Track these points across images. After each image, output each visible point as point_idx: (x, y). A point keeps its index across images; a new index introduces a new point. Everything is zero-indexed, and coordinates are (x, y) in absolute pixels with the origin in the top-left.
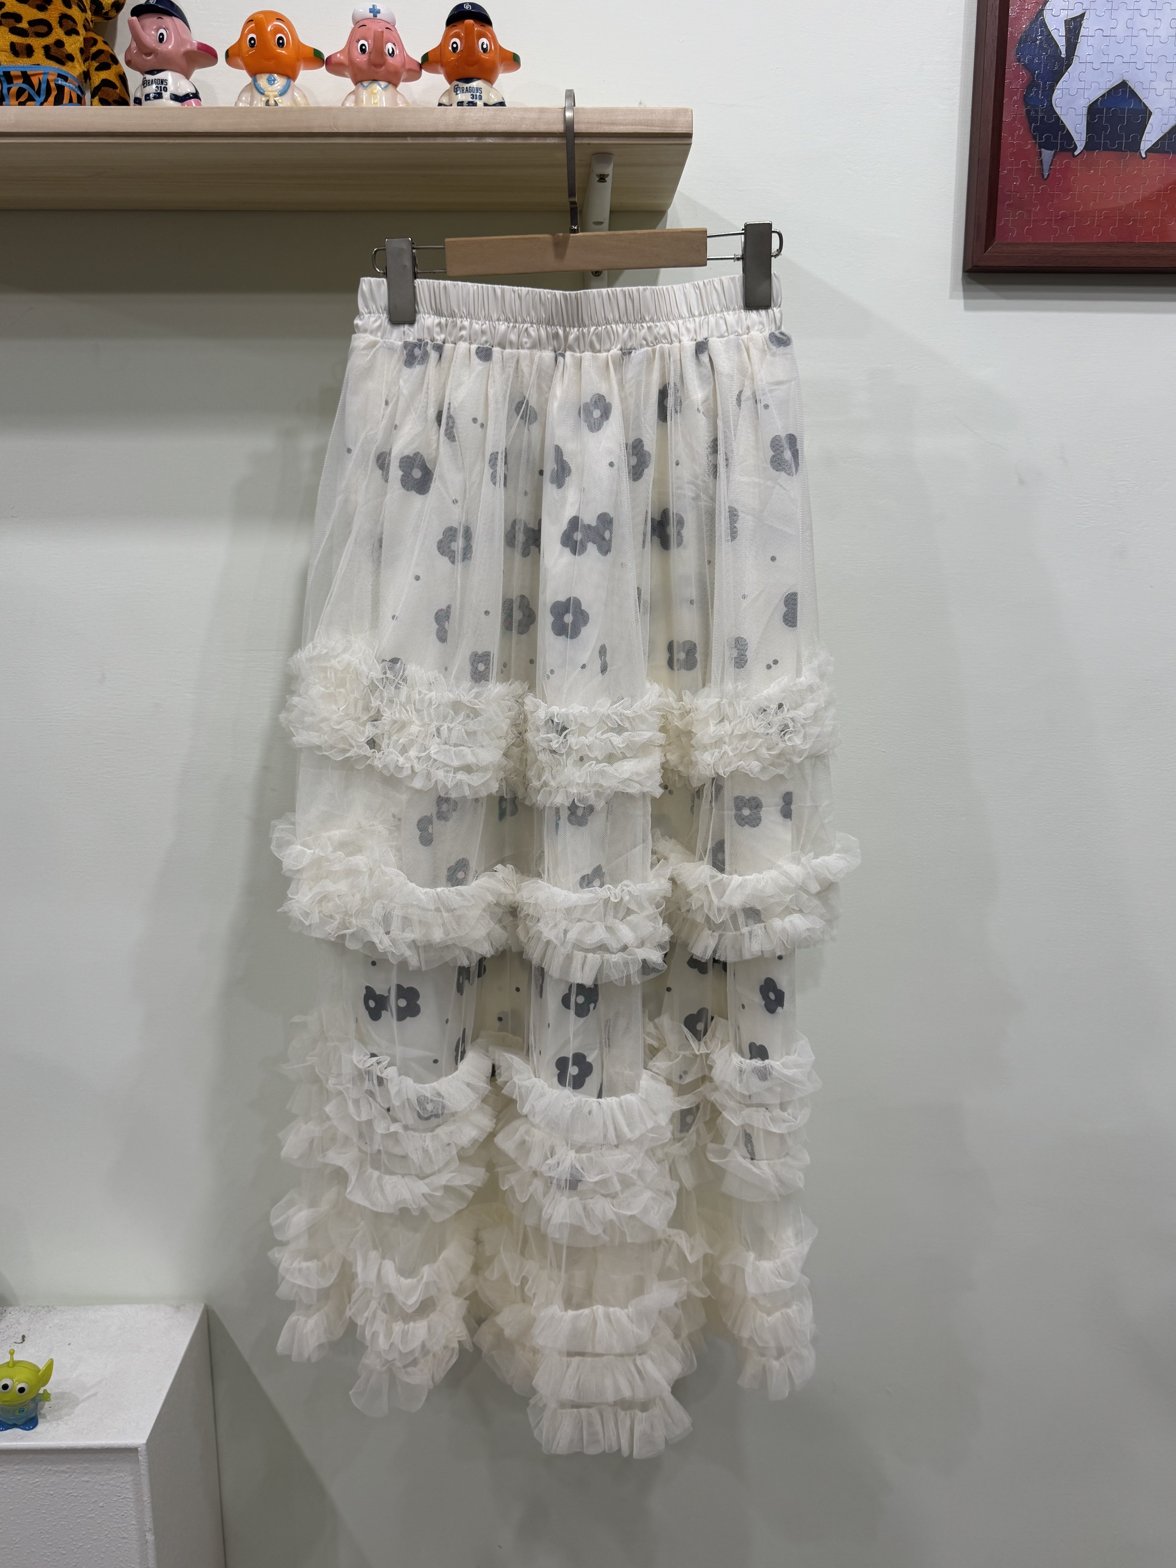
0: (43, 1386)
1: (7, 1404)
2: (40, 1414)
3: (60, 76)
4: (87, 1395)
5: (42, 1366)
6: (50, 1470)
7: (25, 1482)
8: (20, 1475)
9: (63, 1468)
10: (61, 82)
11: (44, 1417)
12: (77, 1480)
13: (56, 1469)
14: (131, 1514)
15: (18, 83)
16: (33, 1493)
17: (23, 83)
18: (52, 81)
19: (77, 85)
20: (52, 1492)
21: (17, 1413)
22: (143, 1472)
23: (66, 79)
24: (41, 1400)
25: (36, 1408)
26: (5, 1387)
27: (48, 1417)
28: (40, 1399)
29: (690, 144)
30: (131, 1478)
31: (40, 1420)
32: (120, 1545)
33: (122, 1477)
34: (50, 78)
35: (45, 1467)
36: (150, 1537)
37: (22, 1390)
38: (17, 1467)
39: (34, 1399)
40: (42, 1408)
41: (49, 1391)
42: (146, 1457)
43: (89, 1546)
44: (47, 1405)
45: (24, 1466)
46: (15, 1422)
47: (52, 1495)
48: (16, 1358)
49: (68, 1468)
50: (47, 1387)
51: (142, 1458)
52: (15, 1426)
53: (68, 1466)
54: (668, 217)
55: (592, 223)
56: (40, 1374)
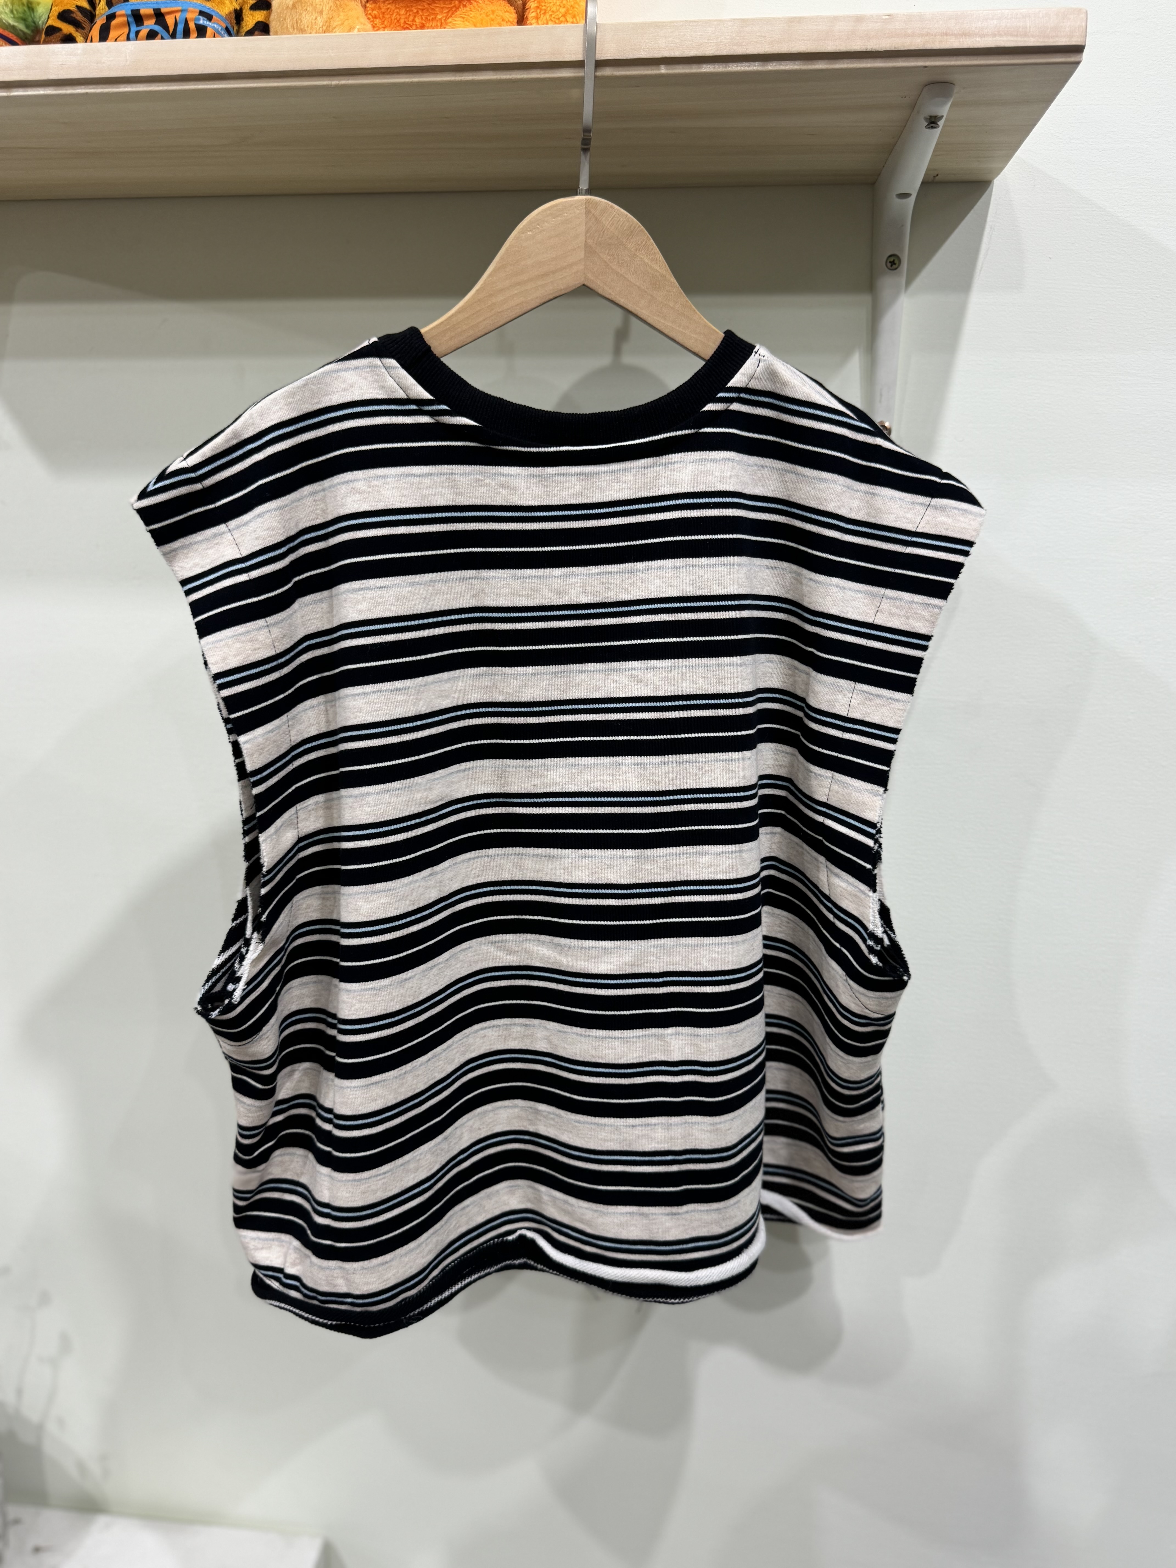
3: (201, 13)
10: (202, 21)
15: (150, 24)
17: (156, 23)
18: (192, 20)
19: (224, 26)
23: (209, 17)
29: (1078, 63)
34: (189, 16)
54: (994, 190)
55: (895, 196)
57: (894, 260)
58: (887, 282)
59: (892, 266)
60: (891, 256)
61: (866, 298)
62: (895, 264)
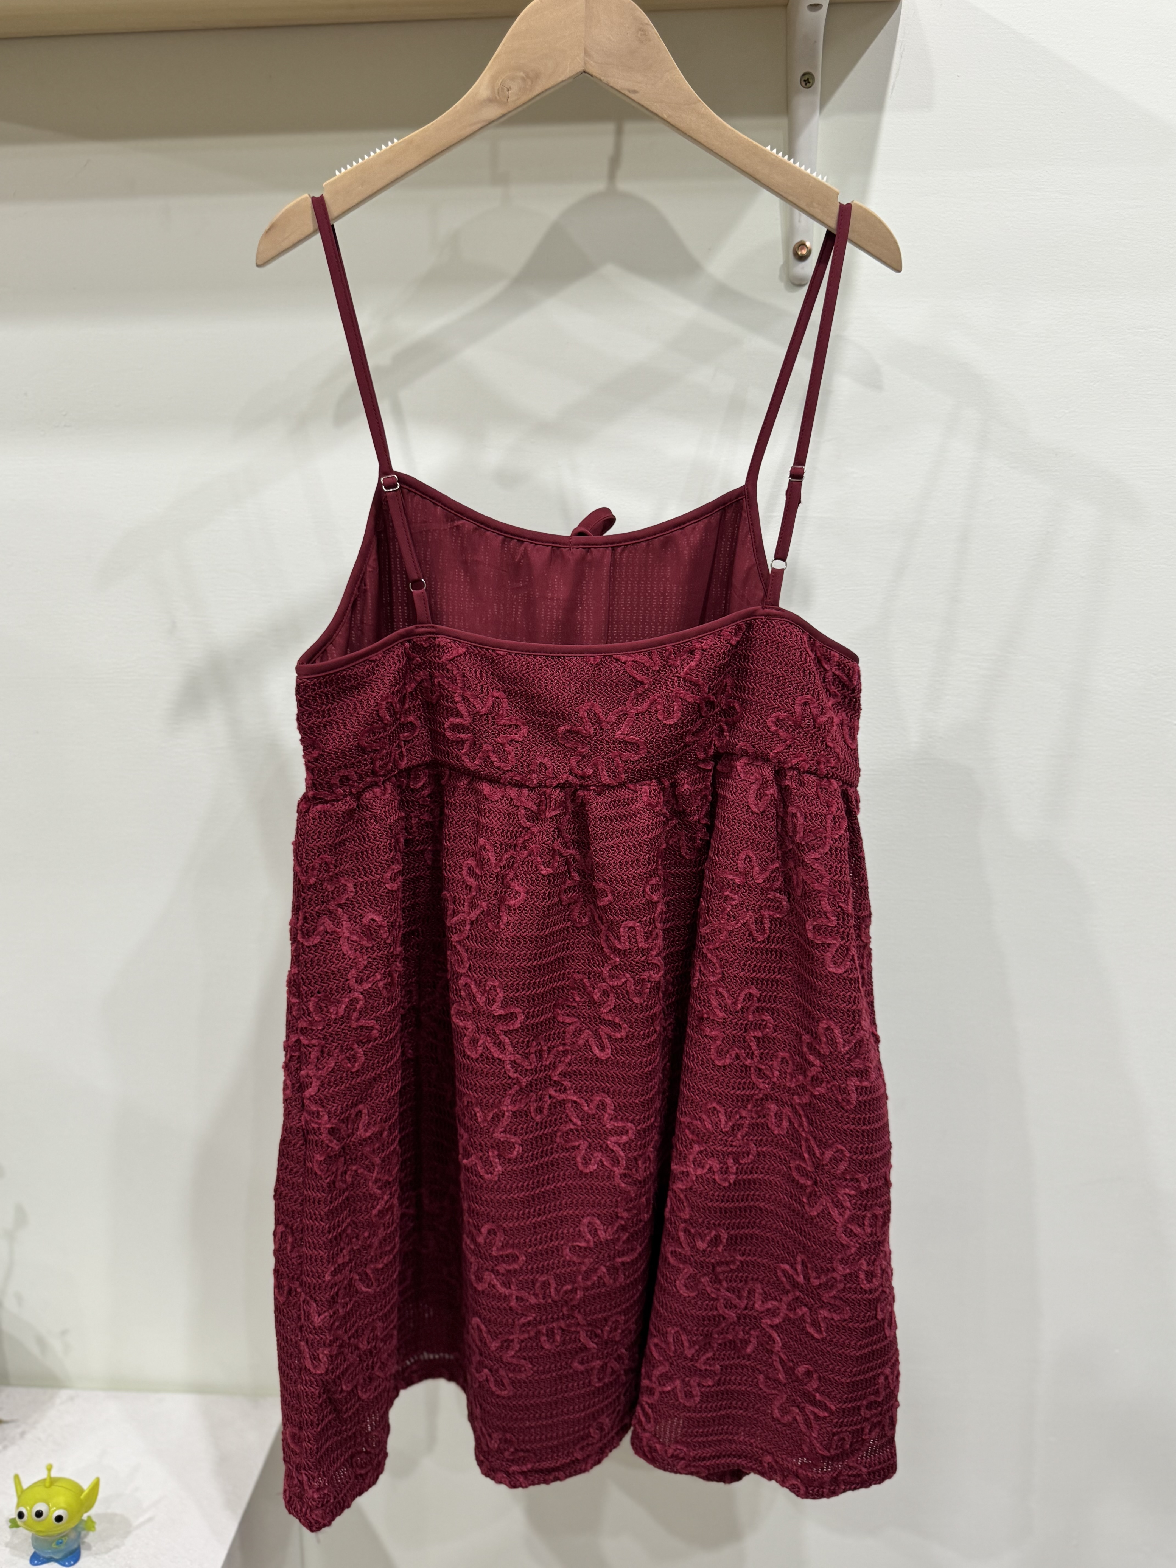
0: (86, 1512)
1: (43, 1533)
2: (84, 1543)
4: (141, 1519)
5: (86, 1485)
21: (54, 1545)
24: (84, 1529)
25: (78, 1537)
26: (39, 1514)
27: (94, 1548)
28: (83, 1527)
37: (59, 1519)
39: (75, 1528)
44: (91, 1534)
46: (52, 1556)
48: (54, 1474)
50: (92, 1512)
52: (53, 1560)
54: (902, 10)
55: (807, 9)
56: (82, 1497)
57: (808, 79)
58: (804, 100)
59: (806, 84)
60: (804, 75)
61: (783, 122)
62: (809, 82)
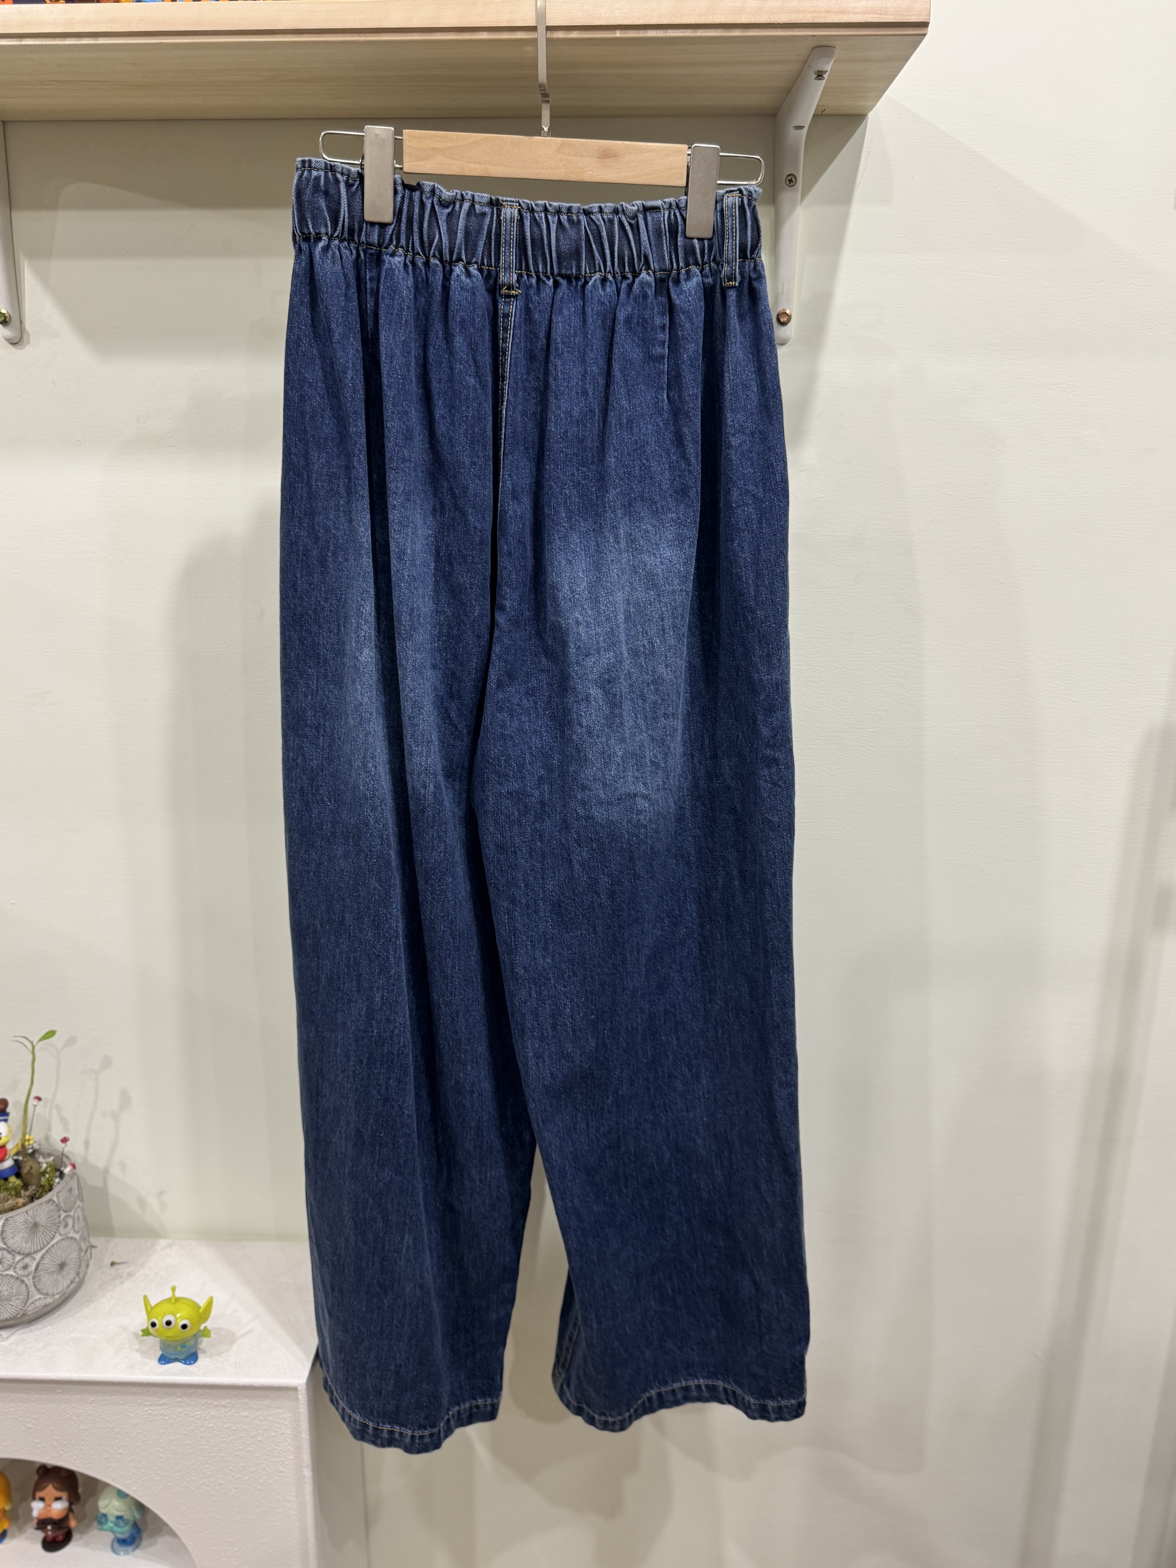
0: (204, 1322)
1: (170, 1339)
4: (242, 1332)
5: (202, 1303)
6: (210, 1404)
7: (186, 1414)
8: (181, 1407)
9: (223, 1403)
11: (204, 1352)
12: (236, 1414)
13: (216, 1403)
14: (289, 1449)
16: (194, 1425)
20: (211, 1425)
21: (179, 1348)
22: (302, 1410)
24: (203, 1336)
25: (196, 1343)
26: (168, 1323)
27: (209, 1351)
28: (201, 1335)
29: (924, 35)
30: (290, 1415)
31: (200, 1355)
32: (277, 1478)
33: (280, 1413)
35: (206, 1400)
36: (308, 1473)
37: (184, 1327)
38: (178, 1400)
39: (195, 1335)
40: (201, 1342)
41: (209, 1327)
42: (306, 1396)
43: (247, 1478)
44: (207, 1340)
45: (185, 1399)
46: (178, 1356)
47: (212, 1428)
49: (228, 1403)
50: (207, 1324)
51: (303, 1396)
52: (176, 1360)
53: (228, 1401)
54: (869, 121)
55: (792, 128)
56: (201, 1311)
57: (791, 179)
58: (786, 196)
59: (790, 183)
60: (789, 175)
61: (770, 209)
